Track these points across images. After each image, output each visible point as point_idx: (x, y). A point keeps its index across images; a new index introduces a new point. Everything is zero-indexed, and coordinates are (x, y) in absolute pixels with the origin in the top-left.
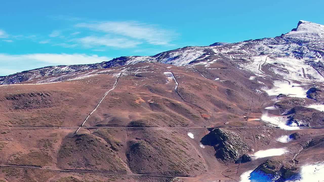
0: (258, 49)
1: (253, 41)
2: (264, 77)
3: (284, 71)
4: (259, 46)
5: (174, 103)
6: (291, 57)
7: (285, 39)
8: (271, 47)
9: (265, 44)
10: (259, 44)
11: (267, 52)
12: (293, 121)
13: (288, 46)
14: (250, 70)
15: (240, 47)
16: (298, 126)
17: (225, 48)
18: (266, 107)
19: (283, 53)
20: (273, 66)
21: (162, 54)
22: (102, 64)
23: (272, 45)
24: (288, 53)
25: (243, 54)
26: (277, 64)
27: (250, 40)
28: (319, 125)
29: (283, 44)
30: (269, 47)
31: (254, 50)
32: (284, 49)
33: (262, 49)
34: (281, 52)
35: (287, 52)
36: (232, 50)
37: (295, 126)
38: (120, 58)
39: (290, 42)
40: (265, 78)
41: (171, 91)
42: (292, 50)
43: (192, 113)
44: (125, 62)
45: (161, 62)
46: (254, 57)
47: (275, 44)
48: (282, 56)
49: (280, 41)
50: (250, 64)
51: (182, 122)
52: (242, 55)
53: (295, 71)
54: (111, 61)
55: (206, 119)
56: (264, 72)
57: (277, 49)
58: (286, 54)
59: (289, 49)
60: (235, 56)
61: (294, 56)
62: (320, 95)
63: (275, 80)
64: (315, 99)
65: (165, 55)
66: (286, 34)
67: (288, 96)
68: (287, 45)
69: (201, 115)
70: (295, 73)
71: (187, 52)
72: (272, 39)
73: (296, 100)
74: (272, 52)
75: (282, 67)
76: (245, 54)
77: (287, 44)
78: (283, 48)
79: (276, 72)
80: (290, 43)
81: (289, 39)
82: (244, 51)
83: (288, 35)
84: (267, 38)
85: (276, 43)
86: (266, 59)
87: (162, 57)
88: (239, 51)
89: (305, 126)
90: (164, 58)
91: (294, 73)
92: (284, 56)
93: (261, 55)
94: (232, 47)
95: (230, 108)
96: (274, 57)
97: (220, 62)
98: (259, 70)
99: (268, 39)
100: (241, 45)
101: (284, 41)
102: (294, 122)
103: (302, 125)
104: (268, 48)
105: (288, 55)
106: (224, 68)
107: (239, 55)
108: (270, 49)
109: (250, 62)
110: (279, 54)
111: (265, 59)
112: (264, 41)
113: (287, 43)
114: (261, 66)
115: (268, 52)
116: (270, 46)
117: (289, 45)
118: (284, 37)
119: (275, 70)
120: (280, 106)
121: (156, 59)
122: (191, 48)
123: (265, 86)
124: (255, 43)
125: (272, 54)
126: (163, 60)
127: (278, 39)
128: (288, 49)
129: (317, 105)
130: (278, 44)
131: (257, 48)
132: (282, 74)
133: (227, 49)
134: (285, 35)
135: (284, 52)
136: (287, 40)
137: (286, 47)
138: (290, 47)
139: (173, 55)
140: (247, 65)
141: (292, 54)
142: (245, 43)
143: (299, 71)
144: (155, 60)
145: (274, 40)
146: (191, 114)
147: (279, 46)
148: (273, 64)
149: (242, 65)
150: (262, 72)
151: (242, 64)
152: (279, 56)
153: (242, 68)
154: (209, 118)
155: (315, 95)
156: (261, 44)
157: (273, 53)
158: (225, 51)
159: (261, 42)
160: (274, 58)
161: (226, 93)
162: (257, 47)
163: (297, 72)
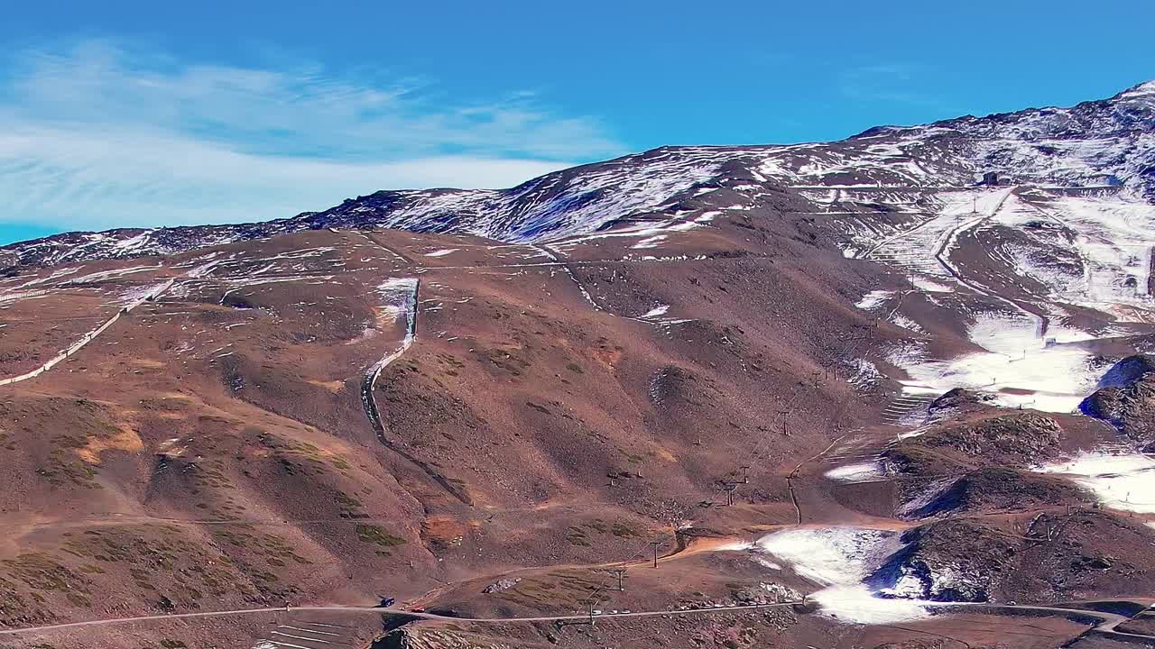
0: (989, 157)
1: (976, 123)
2: (935, 295)
3: (1063, 260)
4: (994, 142)
5: (289, 458)
6: (1126, 193)
7: (1116, 115)
8: (1049, 151)
9: (1024, 134)
10: (1001, 135)
11: (1026, 173)
12: (908, 565)
13: (1124, 143)
14: (896, 258)
15: (901, 148)
16: (927, 595)
17: (829, 153)
18: (834, 467)
19: (1098, 176)
20: (1013, 240)
21: (537, 184)
22: (295, 223)
23: (1054, 138)
24: (1118, 174)
25: (897, 180)
26: (1040, 227)
27: (962, 119)
28: (1045, 594)
29: (1108, 136)
30: (1041, 149)
31: (963, 162)
32: (1104, 160)
33: (1003, 157)
34: (1089, 171)
35: (1115, 171)
36: (856, 163)
37: (908, 597)
38: (373, 196)
39: (1140, 125)
40: (936, 302)
41: (336, 385)
42: (1140, 161)
43: (366, 516)
44: (382, 214)
45: (526, 217)
46: (944, 194)
47: (1068, 135)
48: (1086, 189)
49: (1096, 123)
50: (908, 227)
51: (268, 577)
52: (890, 186)
53: (1116, 262)
54: (333, 210)
55: (438, 545)
56: (956, 269)
57: (1075, 159)
58: (1113, 179)
59: (1128, 156)
60: (856, 189)
61: (1143, 189)
62: (1147, 399)
63: (982, 310)
64: (1116, 423)
65: (552, 186)
66: (1127, 91)
67: (987, 403)
68: (1122, 139)
69: (424, 525)
70: (1108, 273)
71: (646, 174)
72: (1058, 115)
73: (1008, 429)
74: (1044, 173)
75: (1062, 242)
76: (906, 181)
77: (1121, 137)
78: (1099, 156)
79: (1023, 267)
80: (1138, 132)
81: (1136, 112)
82: (912, 167)
83: (1133, 94)
84: (1038, 110)
85: (1076, 133)
86: (1001, 205)
87: (536, 196)
88: (887, 167)
89: (963, 599)
90: (542, 200)
91: (1106, 274)
92: (1095, 191)
93: (985, 186)
94: (867, 151)
95: (626, 475)
96: (1045, 194)
97: (733, 223)
98: (937, 256)
99: (1041, 115)
100: (910, 141)
101: (1112, 120)
102: (910, 570)
103: (948, 594)
104: (1036, 152)
105: (1115, 185)
106: (726, 254)
107: (876, 186)
108: (1041, 159)
109: (912, 221)
110: (1079, 181)
111: (998, 202)
112: (1022, 124)
113: (1123, 133)
114: (954, 239)
115: (1031, 171)
116: (1048, 143)
117: (1131, 139)
118: (1115, 106)
119: (1020, 256)
120: (908, 461)
121: (511, 204)
122: (672, 154)
123: (913, 342)
124: (981, 130)
125: (1042, 180)
126: (536, 210)
127: (1088, 114)
128: (1123, 156)
129: (1116, 453)
130: (1081, 136)
131: (982, 155)
132: (1046, 276)
133: (837, 159)
134: (1124, 96)
135: (1104, 171)
136: (1128, 118)
137: (1116, 150)
138: (1135, 148)
139: (581, 189)
140: (891, 233)
141: (1135, 180)
142: (935, 131)
143: (1132, 262)
144: (504, 210)
145: (1070, 116)
146: (357, 521)
147: (1085, 143)
148: (1021, 229)
149: (865, 236)
150: (951, 265)
151: (869, 231)
152: (1075, 191)
153: (861, 248)
154: (457, 541)
155: (1124, 401)
156: (1009, 136)
157: (1051, 175)
158: (819, 166)
159: (1011, 126)
160: (1046, 199)
161: (654, 391)
162: (983, 148)
163: (1123, 264)
